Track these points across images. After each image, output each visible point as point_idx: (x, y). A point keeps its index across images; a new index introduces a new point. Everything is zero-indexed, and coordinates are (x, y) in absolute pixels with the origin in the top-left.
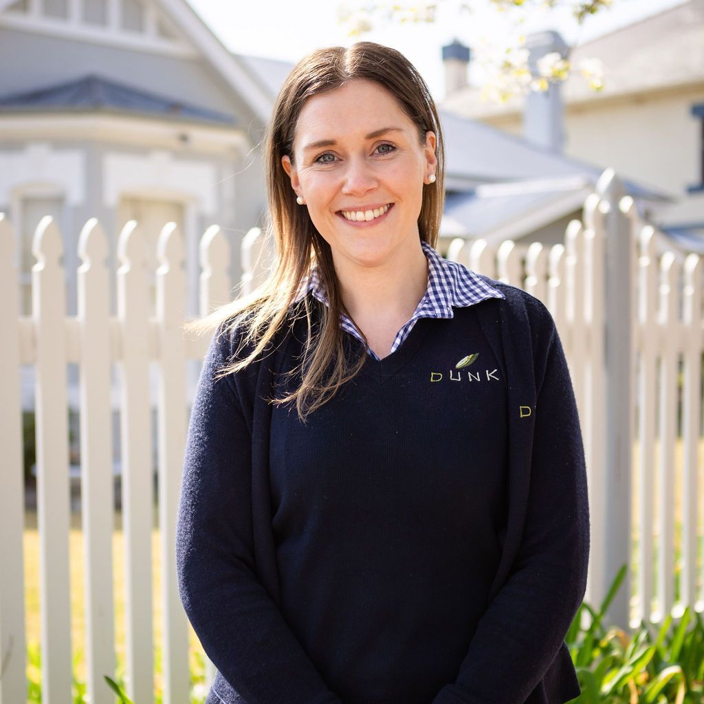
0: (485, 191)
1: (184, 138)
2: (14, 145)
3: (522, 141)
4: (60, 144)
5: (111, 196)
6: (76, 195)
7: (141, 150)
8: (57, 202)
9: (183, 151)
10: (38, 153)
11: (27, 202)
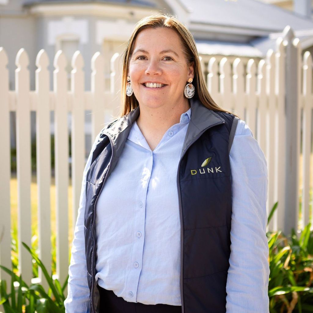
0: (273, 36)
1: (132, 14)
2: (58, 18)
3: (293, 13)
4: (77, 17)
5: (100, 40)
6: (84, 39)
7: (113, 19)
8: (76, 42)
9: (132, 19)
10: (68, 21)
11: (64, 43)
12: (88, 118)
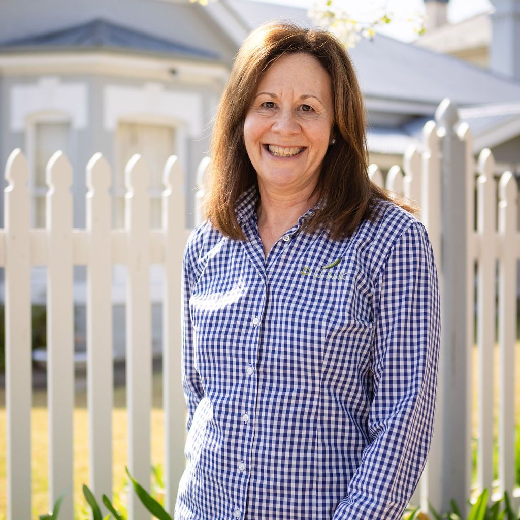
1: (173, 72)
2: (29, 79)
3: (488, 71)
4: (67, 77)
5: (110, 122)
6: (80, 121)
7: (137, 82)
8: (65, 126)
9: (173, 82)
10: (48, 85)
11: (39, 127)
12: (80, 274)
